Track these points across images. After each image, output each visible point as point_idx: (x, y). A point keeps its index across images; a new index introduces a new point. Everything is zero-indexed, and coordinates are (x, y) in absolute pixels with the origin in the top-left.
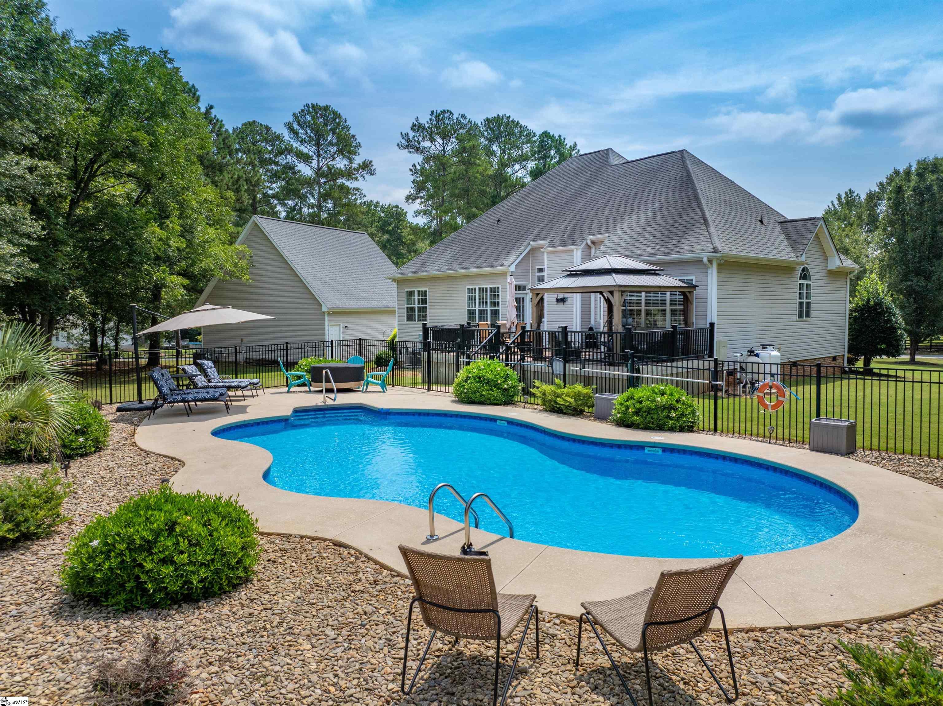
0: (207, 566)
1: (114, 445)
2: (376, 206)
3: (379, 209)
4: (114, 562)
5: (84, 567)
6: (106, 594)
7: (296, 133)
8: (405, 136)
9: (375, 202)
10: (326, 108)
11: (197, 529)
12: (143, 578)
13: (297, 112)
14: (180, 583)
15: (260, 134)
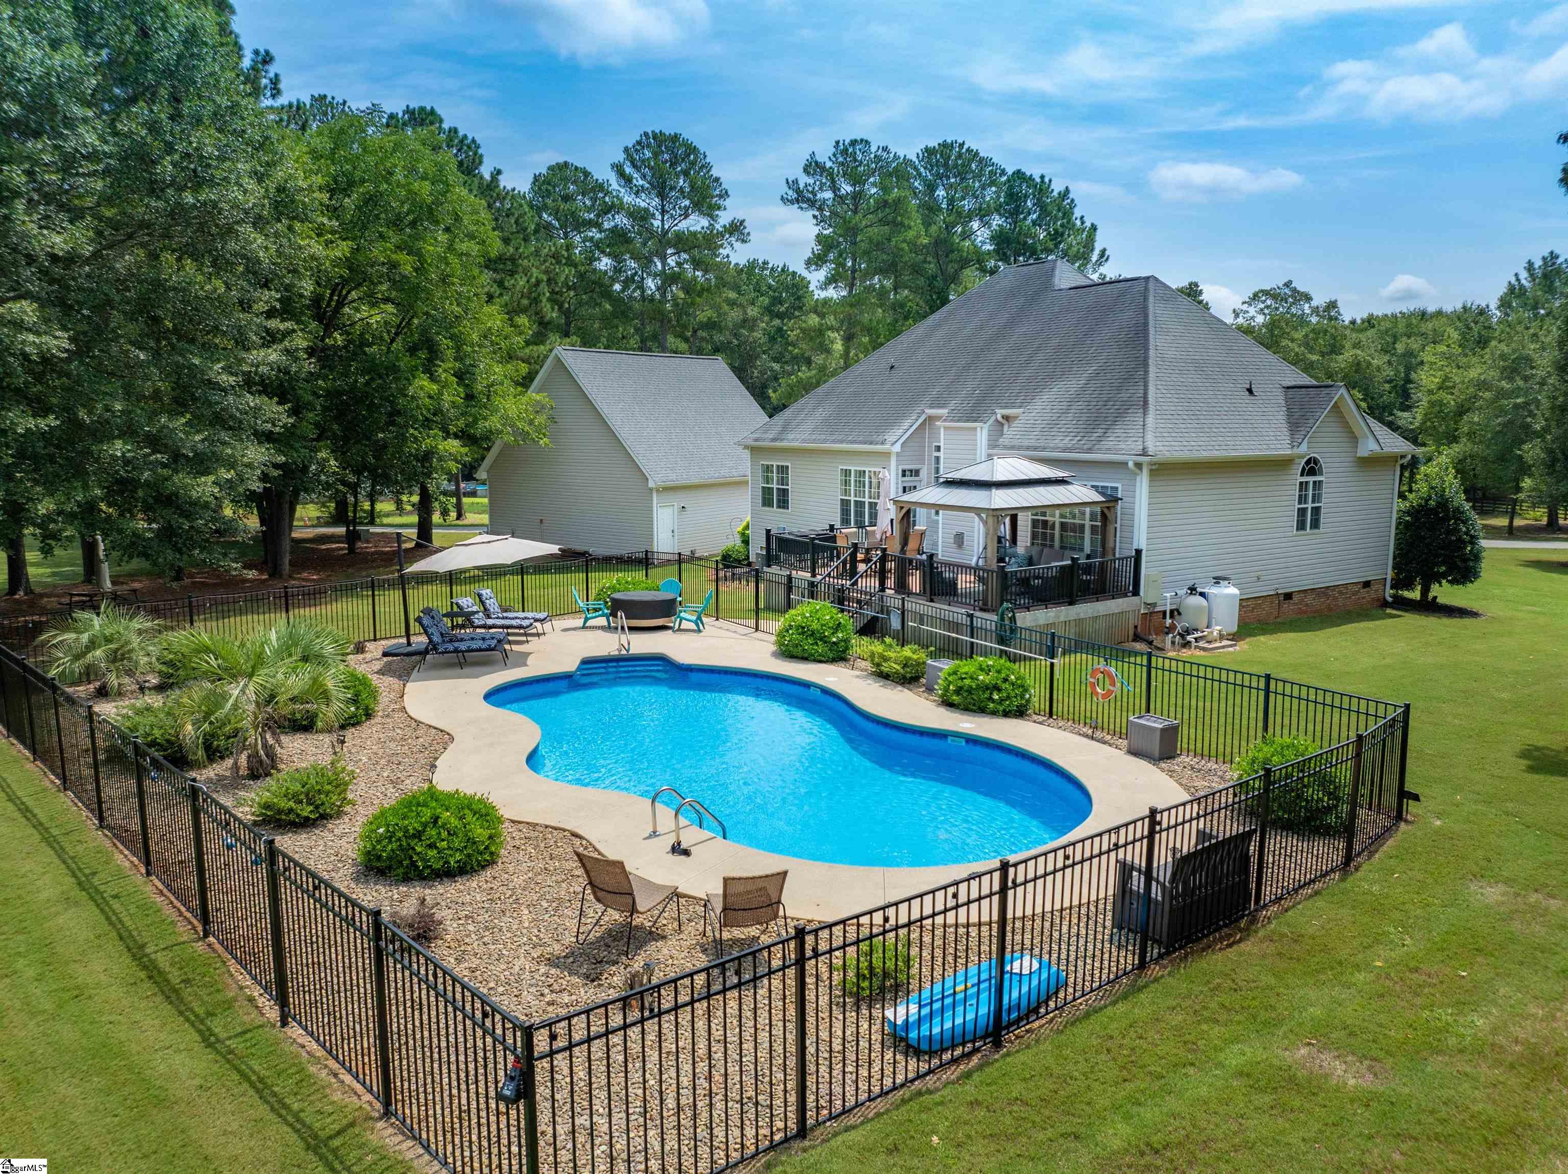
0: (461, 851)
1: (384, 710)
2: (764, 269)
3: (767, 272)
4: (395, 845)
5: (374, 848)
6: (390, 868)
7: (628, 180)
8: (793, 184)
9: (760, 262)
10: (675, 138)
11: (454, 822)
12: (415, 858)
13: (630, 146)
14: (441, 863)
15: (574, 183)
